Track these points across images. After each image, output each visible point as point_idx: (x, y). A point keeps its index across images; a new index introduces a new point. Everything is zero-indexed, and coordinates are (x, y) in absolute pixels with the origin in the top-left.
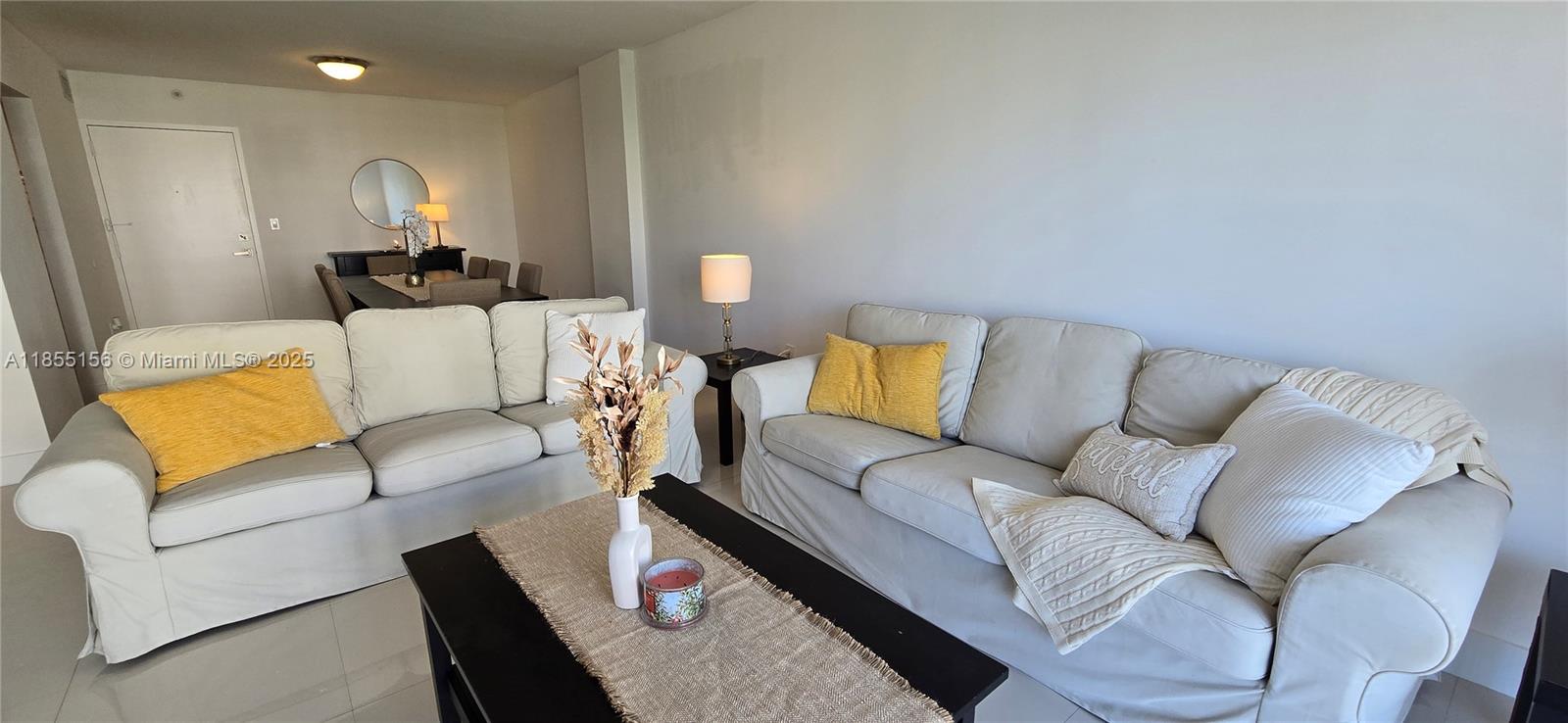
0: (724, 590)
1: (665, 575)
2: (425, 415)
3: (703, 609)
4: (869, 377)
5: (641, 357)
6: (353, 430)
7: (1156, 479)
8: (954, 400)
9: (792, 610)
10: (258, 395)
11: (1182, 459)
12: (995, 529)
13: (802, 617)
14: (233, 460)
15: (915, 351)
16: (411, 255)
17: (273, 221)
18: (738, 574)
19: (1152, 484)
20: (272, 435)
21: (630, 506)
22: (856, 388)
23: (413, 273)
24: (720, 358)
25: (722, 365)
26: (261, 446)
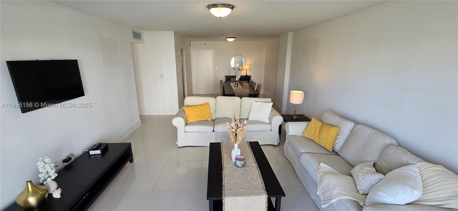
0: (250, 165)
1: (240, 158)
2: (226, 118)
3: (244, 166)
4: (317, 131)
5: (269, 114)
6: (214, 118)
7: (362, 177)
8: (339, 143)
9: (258, 172)
10: (201, 110)
11: (370, 175)
12: (318, 175)
13: (258, 173)
14: (196, 120)
15: (330, 127)
16: (236, 80)
17: (217, 68)
18: (254, 163)
19: (361, 178)
20: (202, 117)
21: (236, 145)
22: (314, 133)
23: (236, 84)
24: (292, 116)
25: (293, 118)
26: (200, 119)
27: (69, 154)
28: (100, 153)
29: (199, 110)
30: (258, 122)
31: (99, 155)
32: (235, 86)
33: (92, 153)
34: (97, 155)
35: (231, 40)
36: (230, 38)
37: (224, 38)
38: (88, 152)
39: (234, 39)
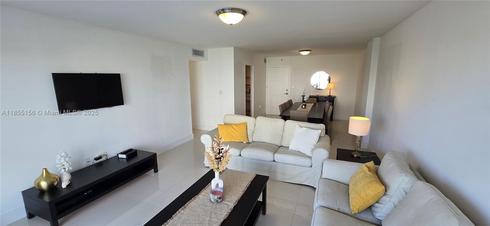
0: (227, 203)
6: (251, 141)
10: (235, 130)
17: (293, 87)
21: (216, 174)
23: (303, 105)
24: (352, 153)
25: (353, 156)
26: (232, 139)
27: (103, 154)
28: (126, 158)
29: (232, 129)
30: (299, 154)
31: (124, 159)
32: (302, 107)
33: (120, 156)
34: (123, 159)
35: (307, 53)
36: (304, 51)
37: (297, 51)
38: (118, 155)
39: (308, 52)
